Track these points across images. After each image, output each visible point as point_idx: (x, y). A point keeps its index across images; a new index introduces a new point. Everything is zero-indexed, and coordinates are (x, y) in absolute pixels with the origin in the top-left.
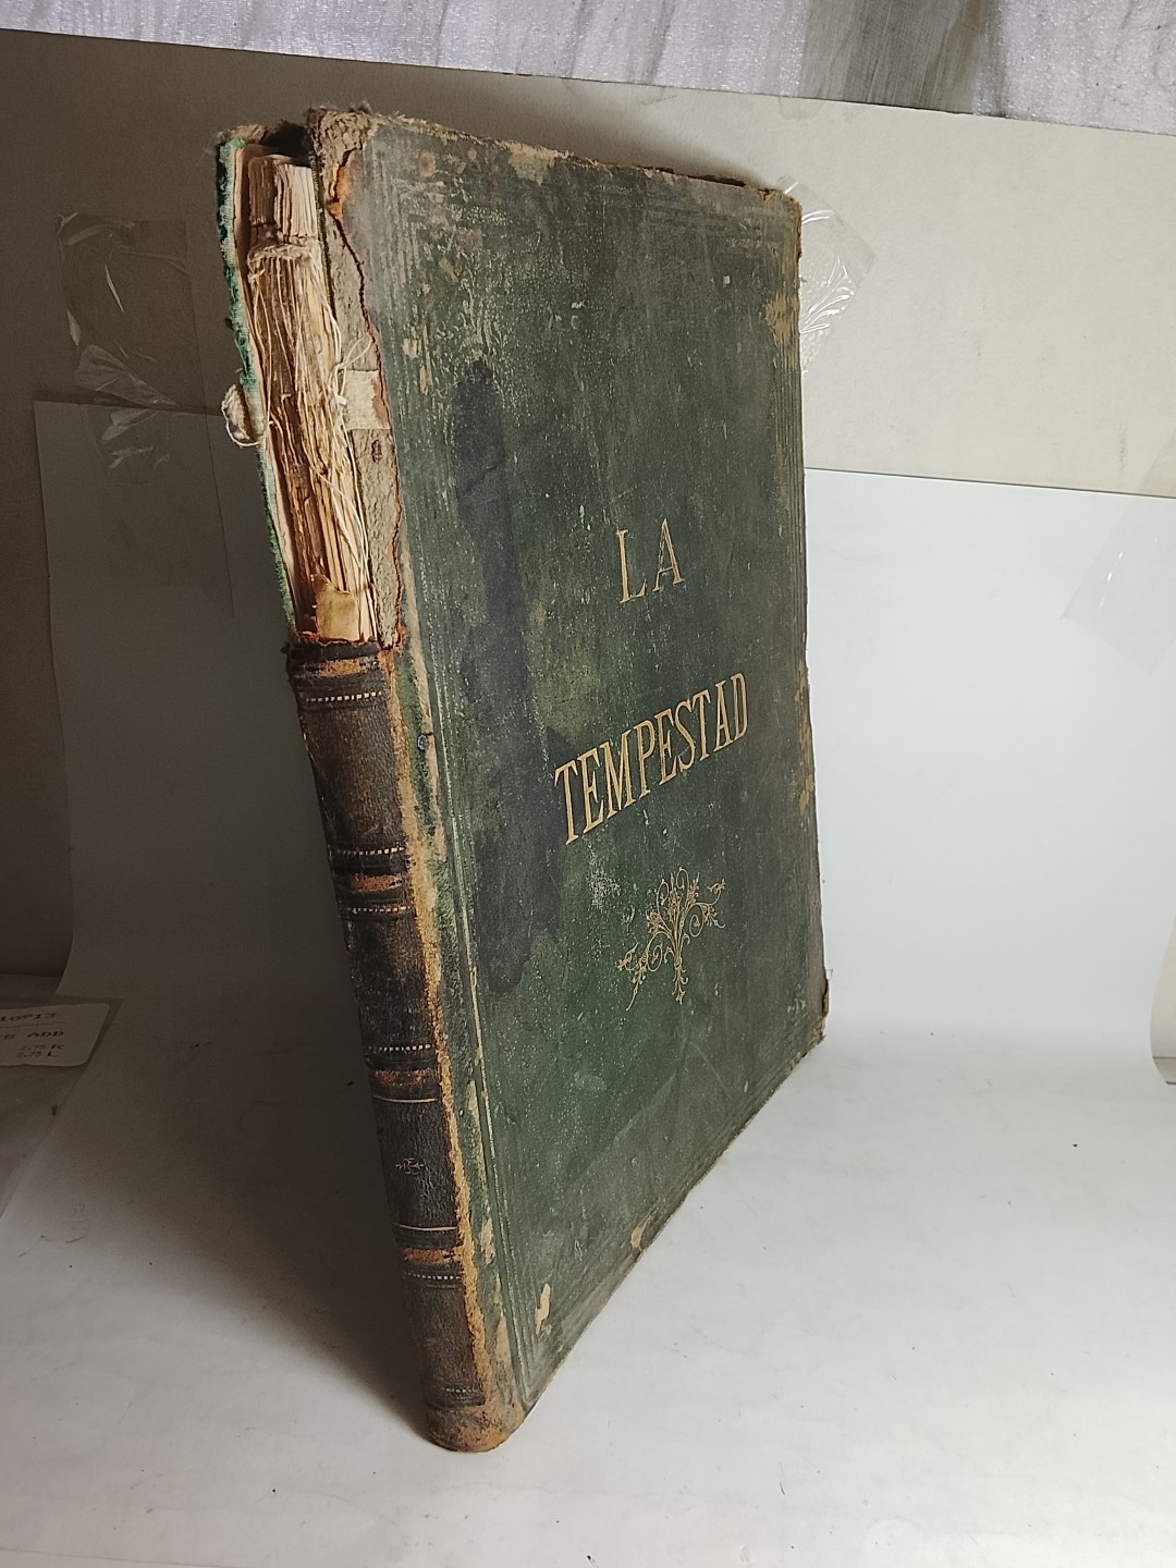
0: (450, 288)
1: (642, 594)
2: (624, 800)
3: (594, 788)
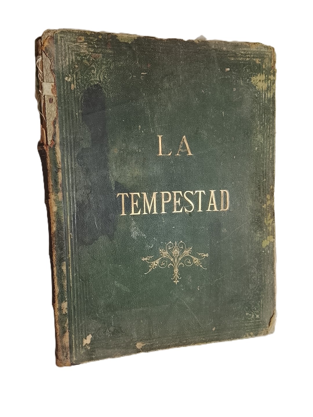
0: (86, 67)
1: (170, 154)
2: (152, 210)
3: (137, 204)
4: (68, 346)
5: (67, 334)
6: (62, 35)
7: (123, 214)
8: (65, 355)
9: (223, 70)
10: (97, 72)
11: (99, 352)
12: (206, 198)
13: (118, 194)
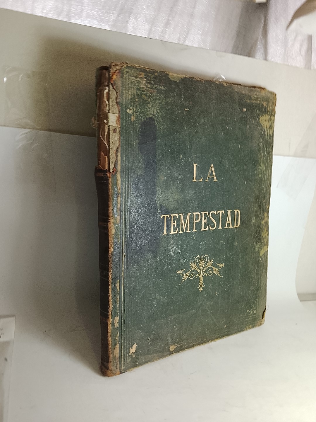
0: (144, 101)
1: (201, 180)
2: (186, 230)
3: (175, 224)
4: (118, 357)
5: (118, 346)
6: (127, 70)
7: (165, 233)
8: (115, 366)
9: (241, 110)
10: (152, 106)
11: (142, 358)
12: (225, 217)
13: (162, 216)
